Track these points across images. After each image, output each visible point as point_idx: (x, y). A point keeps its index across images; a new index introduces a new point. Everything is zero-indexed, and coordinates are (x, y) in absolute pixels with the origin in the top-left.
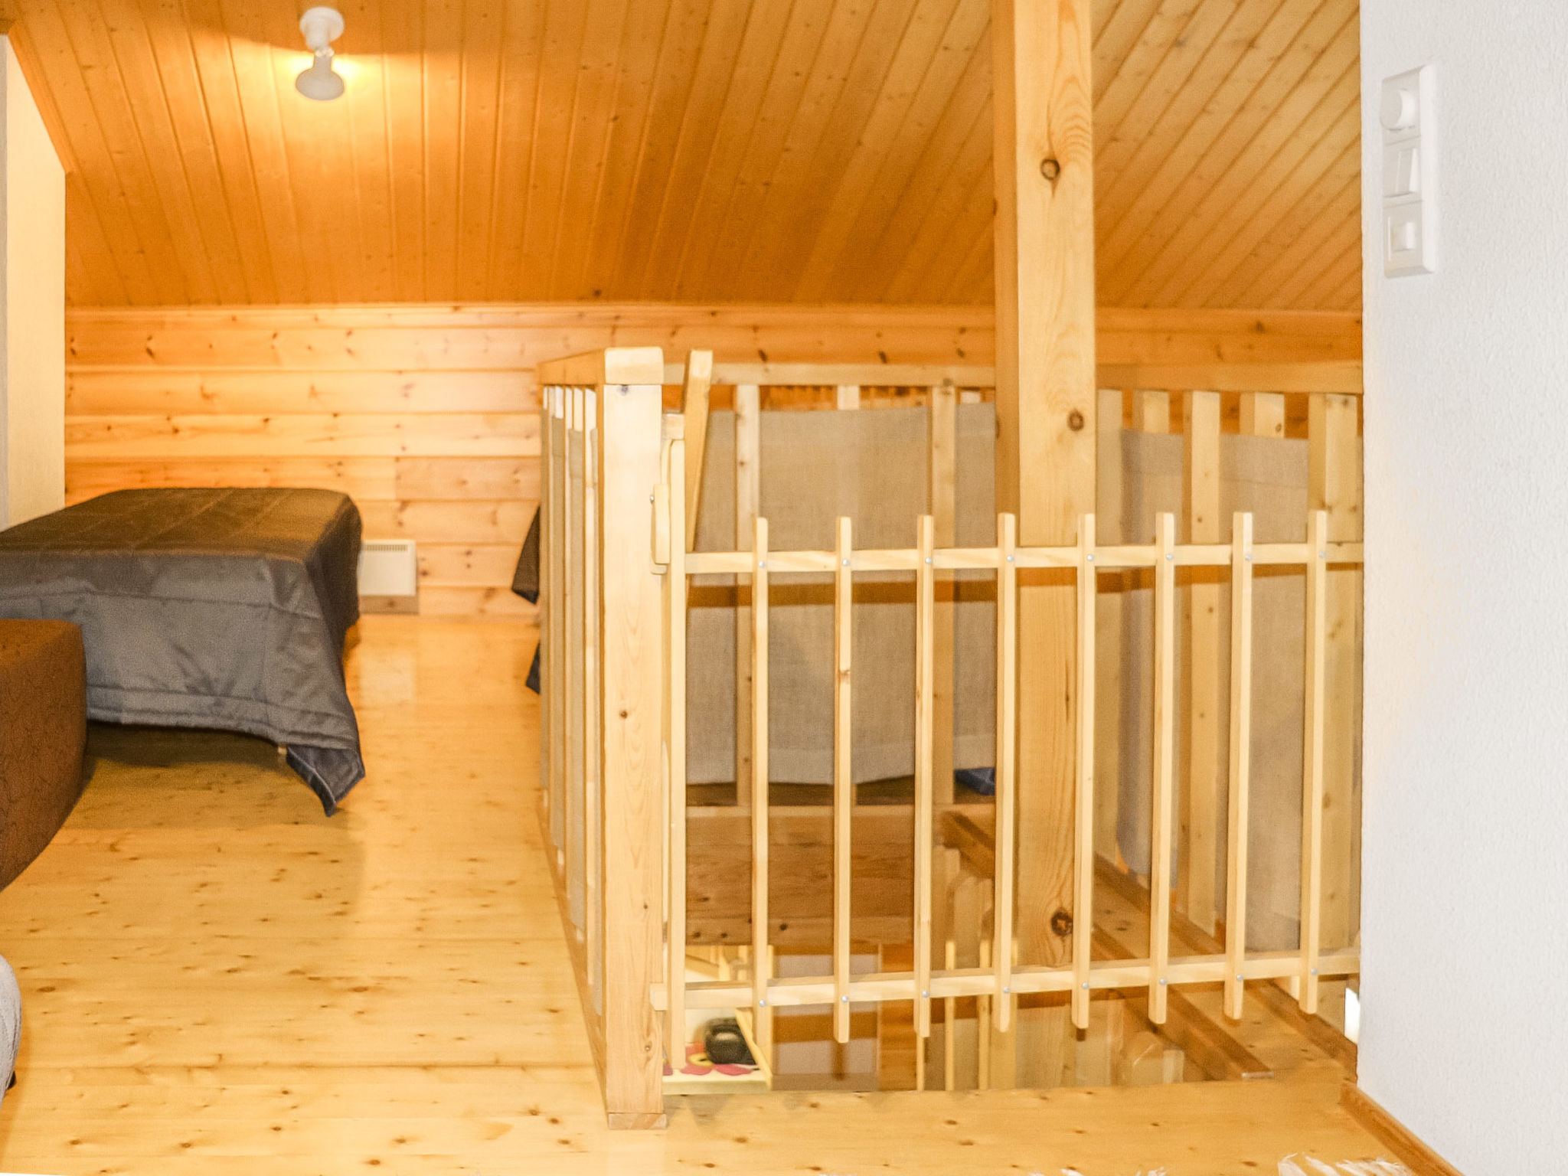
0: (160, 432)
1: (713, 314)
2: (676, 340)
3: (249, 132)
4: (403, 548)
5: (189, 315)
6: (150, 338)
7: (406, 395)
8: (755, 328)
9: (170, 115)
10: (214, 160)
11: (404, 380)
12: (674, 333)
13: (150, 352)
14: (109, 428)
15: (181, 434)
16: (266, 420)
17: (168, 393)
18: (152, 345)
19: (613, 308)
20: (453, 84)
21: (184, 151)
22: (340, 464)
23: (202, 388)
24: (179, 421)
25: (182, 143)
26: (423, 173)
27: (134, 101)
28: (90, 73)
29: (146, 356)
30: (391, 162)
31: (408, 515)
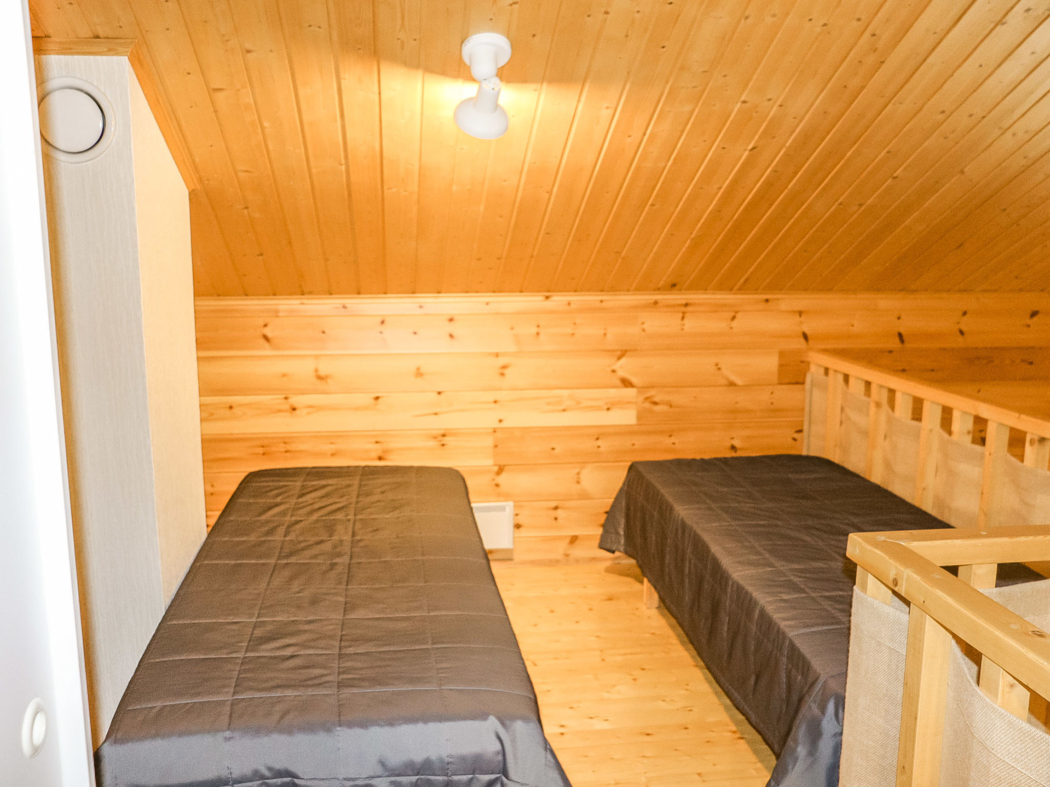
0: (280, 411)
1: (767, 301)
2: (734, 324)
3: (385, 155)
4: (503, 509)
5: (302, 304)
6: (265, 325)
7: (502, 374)
8: (800, 313)
9: (304, 137)
10: (344, 179)
11: (502, 361)
12: (734, 318)
13: (266, 338)
14: (231, 407)
15: (297, 412)
16: (377, 398)
17: (284, 375)
18: (268, 332)
19: (683, 297)
20: (606, 113)
21: (314, 171)
22: (444, 435)
23: (316, 370)
24: (295, 400)
25: (312, 164)
26: (550, 193)
27: (266, 124)
28: (220, 96)
29: (263, 341)
30: (523, 181)
31: (502, 479)
